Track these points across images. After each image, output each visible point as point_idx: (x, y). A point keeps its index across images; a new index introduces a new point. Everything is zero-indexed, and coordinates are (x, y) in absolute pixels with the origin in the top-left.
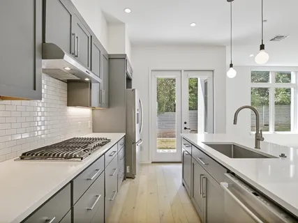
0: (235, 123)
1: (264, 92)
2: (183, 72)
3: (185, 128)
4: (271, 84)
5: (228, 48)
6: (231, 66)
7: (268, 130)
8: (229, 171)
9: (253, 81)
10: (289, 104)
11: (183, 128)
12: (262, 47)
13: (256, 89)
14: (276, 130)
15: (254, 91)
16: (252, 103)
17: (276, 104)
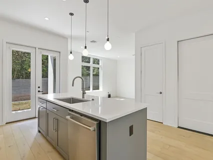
0: (73, 85)
1: (88, 68)
2: (37, 48)
3: (39, 91)
4: (91, 65)
5: (69, 40)
6: (71, 53)
7: (89, 90)
8: (70, 110)
9: (83, 61)
10: (99, 75)
11: (37, 91)
12: (86, 47)
13: (84, 66)
14: (93, 89)
15: (83, 67)
16: (83, 75)
17: (93, 75)
